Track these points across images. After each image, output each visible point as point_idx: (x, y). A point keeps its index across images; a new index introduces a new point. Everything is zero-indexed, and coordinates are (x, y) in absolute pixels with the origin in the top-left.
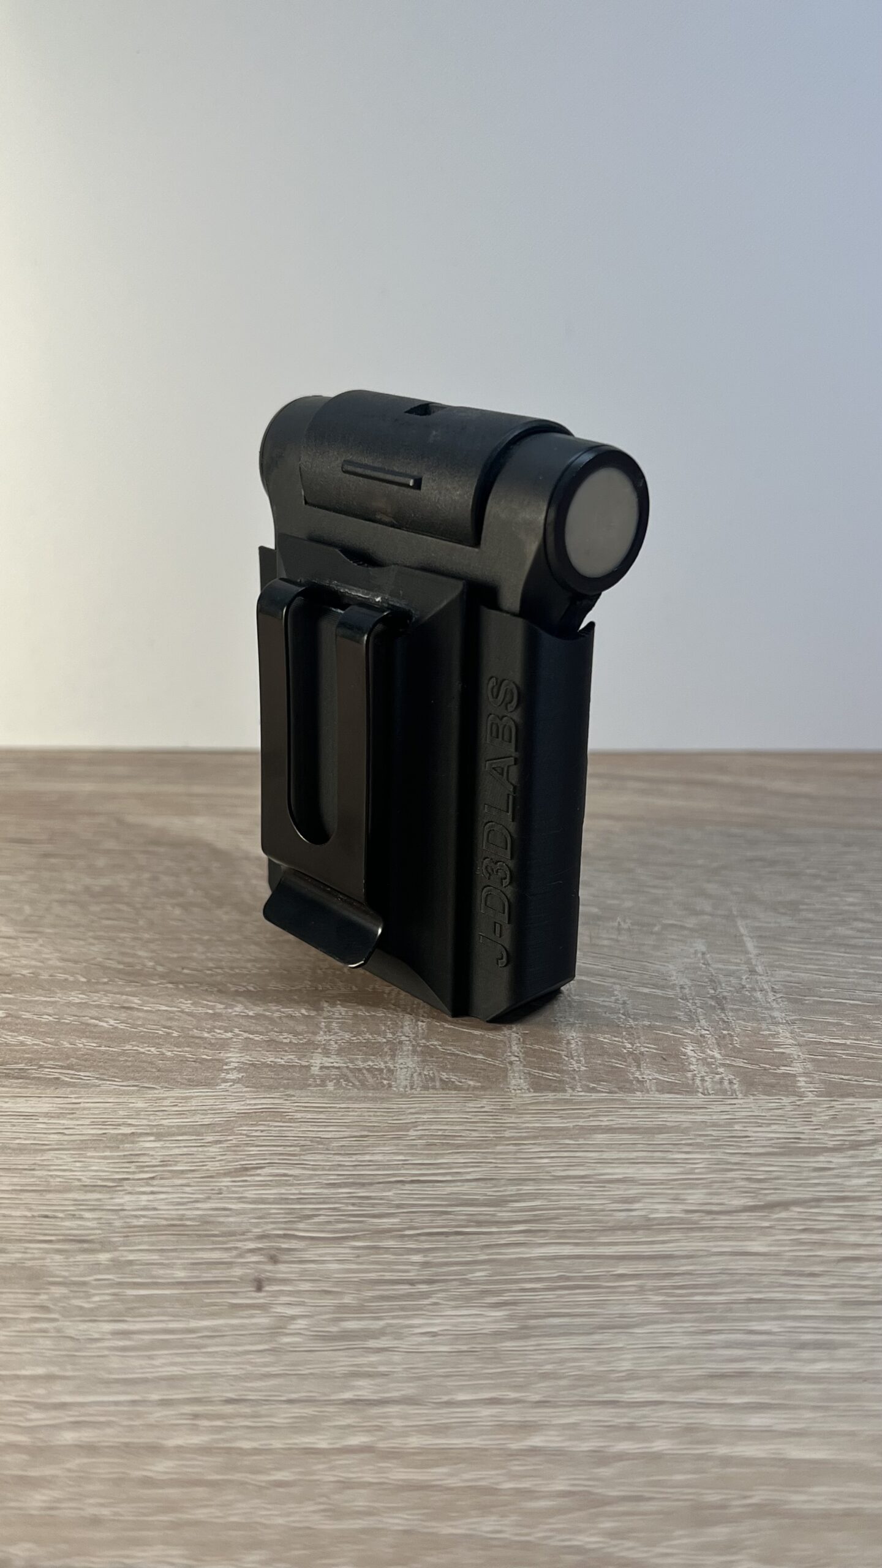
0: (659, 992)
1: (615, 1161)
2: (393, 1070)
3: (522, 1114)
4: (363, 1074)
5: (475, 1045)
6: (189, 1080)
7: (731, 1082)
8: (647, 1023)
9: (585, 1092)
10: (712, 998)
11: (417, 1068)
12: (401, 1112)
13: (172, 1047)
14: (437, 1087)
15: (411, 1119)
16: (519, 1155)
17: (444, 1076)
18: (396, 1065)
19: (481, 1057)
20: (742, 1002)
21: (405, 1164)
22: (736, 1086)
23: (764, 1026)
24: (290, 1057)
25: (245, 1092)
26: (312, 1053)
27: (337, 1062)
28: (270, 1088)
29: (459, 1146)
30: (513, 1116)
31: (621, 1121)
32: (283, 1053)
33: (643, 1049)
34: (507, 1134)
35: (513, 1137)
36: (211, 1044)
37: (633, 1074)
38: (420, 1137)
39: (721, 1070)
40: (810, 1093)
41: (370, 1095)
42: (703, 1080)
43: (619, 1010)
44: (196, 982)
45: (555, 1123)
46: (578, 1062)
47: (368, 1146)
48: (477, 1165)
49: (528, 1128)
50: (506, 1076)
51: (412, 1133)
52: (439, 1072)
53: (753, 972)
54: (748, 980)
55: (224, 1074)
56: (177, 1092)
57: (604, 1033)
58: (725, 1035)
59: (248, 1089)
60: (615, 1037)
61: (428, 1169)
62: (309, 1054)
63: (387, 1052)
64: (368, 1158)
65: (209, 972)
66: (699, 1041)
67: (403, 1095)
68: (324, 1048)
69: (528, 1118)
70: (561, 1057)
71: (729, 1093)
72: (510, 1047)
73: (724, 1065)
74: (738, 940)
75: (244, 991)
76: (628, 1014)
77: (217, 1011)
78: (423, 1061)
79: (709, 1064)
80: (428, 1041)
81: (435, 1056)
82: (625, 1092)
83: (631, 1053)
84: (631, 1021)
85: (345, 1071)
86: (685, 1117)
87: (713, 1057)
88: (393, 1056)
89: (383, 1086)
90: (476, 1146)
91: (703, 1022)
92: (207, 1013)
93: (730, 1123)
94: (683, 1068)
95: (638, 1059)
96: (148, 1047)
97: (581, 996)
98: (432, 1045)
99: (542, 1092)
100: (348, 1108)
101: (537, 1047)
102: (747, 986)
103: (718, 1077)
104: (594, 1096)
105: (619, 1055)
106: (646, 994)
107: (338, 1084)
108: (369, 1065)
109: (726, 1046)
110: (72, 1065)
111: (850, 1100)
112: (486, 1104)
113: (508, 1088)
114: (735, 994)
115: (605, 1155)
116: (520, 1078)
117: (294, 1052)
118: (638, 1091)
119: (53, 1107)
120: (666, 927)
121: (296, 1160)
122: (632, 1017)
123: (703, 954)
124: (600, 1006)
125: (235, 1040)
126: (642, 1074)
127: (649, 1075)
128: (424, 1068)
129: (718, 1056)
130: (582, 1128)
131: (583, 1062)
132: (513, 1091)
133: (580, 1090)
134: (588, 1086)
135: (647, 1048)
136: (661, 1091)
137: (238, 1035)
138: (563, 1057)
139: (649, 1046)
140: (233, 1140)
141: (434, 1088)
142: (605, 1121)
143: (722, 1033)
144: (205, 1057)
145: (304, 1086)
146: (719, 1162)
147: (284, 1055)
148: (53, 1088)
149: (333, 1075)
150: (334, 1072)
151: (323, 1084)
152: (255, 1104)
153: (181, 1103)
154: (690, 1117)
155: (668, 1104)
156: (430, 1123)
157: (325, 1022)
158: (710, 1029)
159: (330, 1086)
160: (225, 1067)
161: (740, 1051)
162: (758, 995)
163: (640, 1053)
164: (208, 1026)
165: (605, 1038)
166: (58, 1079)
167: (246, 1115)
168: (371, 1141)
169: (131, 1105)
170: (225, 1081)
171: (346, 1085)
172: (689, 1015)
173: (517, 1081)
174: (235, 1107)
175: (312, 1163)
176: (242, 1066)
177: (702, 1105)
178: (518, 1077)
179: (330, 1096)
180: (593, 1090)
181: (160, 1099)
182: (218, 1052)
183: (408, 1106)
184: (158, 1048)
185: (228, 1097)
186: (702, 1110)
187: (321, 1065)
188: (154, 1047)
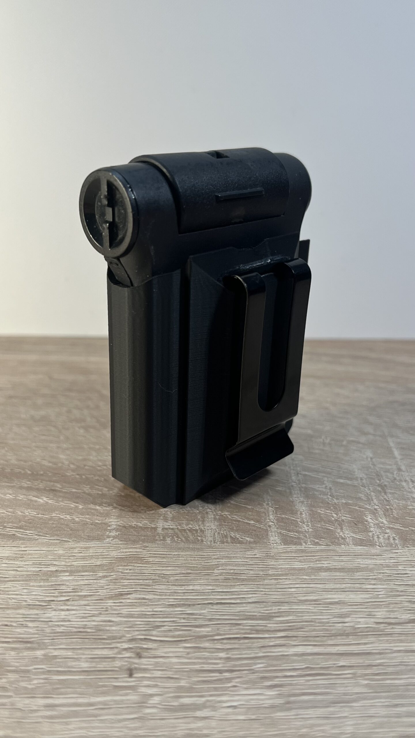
0: (349, 482)
1: (333, 590)
2: (203, 531)
3: (278, 559)
4: (187, 533)
5: (249, 515)
6: (88, 536)
7: (394, 539)
8: (344, 501)
9: (313, 545)
10: (379, 485)
11: (217, 529)
12: (209, 558)
13: (79, 515)
14: (229, 542)
15: (215, 562)
16: (278, 586)
17: (232, 534)
18: (205, 527)
19: (252, 522)
20: (396, 488)
21: (213, 592)
22: (397, 541)
23: (409, 503)
24: (145, 522)
25: (121, 544)
26: (158, 519)
27: (172, 525)
28: (134, 542)
29: (243, 580)
30: (273, 560)
31: (335, 564)
32: (141, 519)
33: (343, 518)
34: (270, 572)
35: (274, 574)
36: (100, 513)
37: (339, 534)
38: (221, 574)
39: (388, 531)
41: (191, 546)
42: (378, 537)
43: (328, 493)
44: (92, 474)
45: (297, 565)
46: (308, 526)
47: (190, 580)
48: (254, 592)
49: (282, 568)
50: (267, 535)
51: (216, 571)
52: (229, 532)
53: (399, 470)
54: (397, 475)
55: (108, 533)
56: (82, 544)
57: (320, 507)
58: (388, 509)
59: (121, 542)
60: (327, 510)
61: (226, 595)
62: (156, 520)
63: (199, 519)
64: (191, 587)
65: (99, 468)
66: (374, 513)
67: (210, 547)
68: (164, 516)
69: (281, 562)
70: (297, 523)
71: (394, 546)
72: (269, 516)
73: (389, 528)
74: (389, 450)
76: (333, 496)
77: (104, 492)
78: (220, 525)
79: (381, 527)
80: (223, 512)
81: (227, 522)
82: (335, 545)
83: (336, 520)
84: (335, 500)
85: (176, 531)
86: (370, 561)
87: (382, 523)
88: (203, 521)
89: (198, 541)
90: (253, 580)
91: (375, 501)
92: (98, 494)
93: (396, 564)
94: (367, 530)
95: (341, 524)
96: (65, 515)
97: (305, 484)
98: (225, 514)
99: (288, 545)
100: (179, 555)
101: (283, 516)
102: (397, 478)
103: (386, 535)
104: (318, 548)
105: (330, 522)
106: (342, 483)
107: (173, 540)
108: (190, 527)
109: (389, 516)
110: (22, 526)
112: (257, 553)
113: (269, 542)
114: (391, 483)
115: (327, 586)
116: (276, 536)
117: (147, 518)
118: (342, 544)
119: (11, 553)
120: (350, 442)
121: (150, 589)
122: (335, 497)
123: (371, 458)
124: (317, 491)
125: (114, 511)
126: (344, 534)
127: (348, 534)
128: (221, 529)
129: (385, 522)
130: (313, 568)
131: (310, 526)
132: (272, 544)
133: (310, 544)
134: (314, 541)
135: (346, 517)
136: (356, 544)
137: (115, 508)
138: (299, 522)
139: (346, 515)
140: (114, 575)
141: (227, 542)
142: (325, 564)
143: (386, 507)
144: (97, 521)
145: (154, 541)
146: (392, 590)
147: (141, 521)
148: (11, 541)
149: (170, 533)
150: (170, 531)
151: (164, 539)
152: (126, 552)
153: (84, 551)
154: (373, 561)
155: (360, 553)
156: (226, 565)
158: (379, 505)
159: (168, 541)
160: (109, 528)
161: (397, 519)
163: (342, 520)
164: (99, 502)
165: (321, 511)
166: (14, 535)
167: (121, 560)
168: (192, 577)
169: (56, 552)
170: (109, 537)
171: (177, 540)
172: (367, 496)
173: (274, 538)
174: (114, 554)
175: (159, 591)
176: (118, 527)
177: (379, 553)
178: (274, 535)
179: (168, 547)
180: (317, 544)
181: (72, 549)
182: (105, 518)
183: (213, 554)
184: (70, 516)
185: (110, 547)
186: (380, 557)
187: (163, 527)
188: (68, 515)
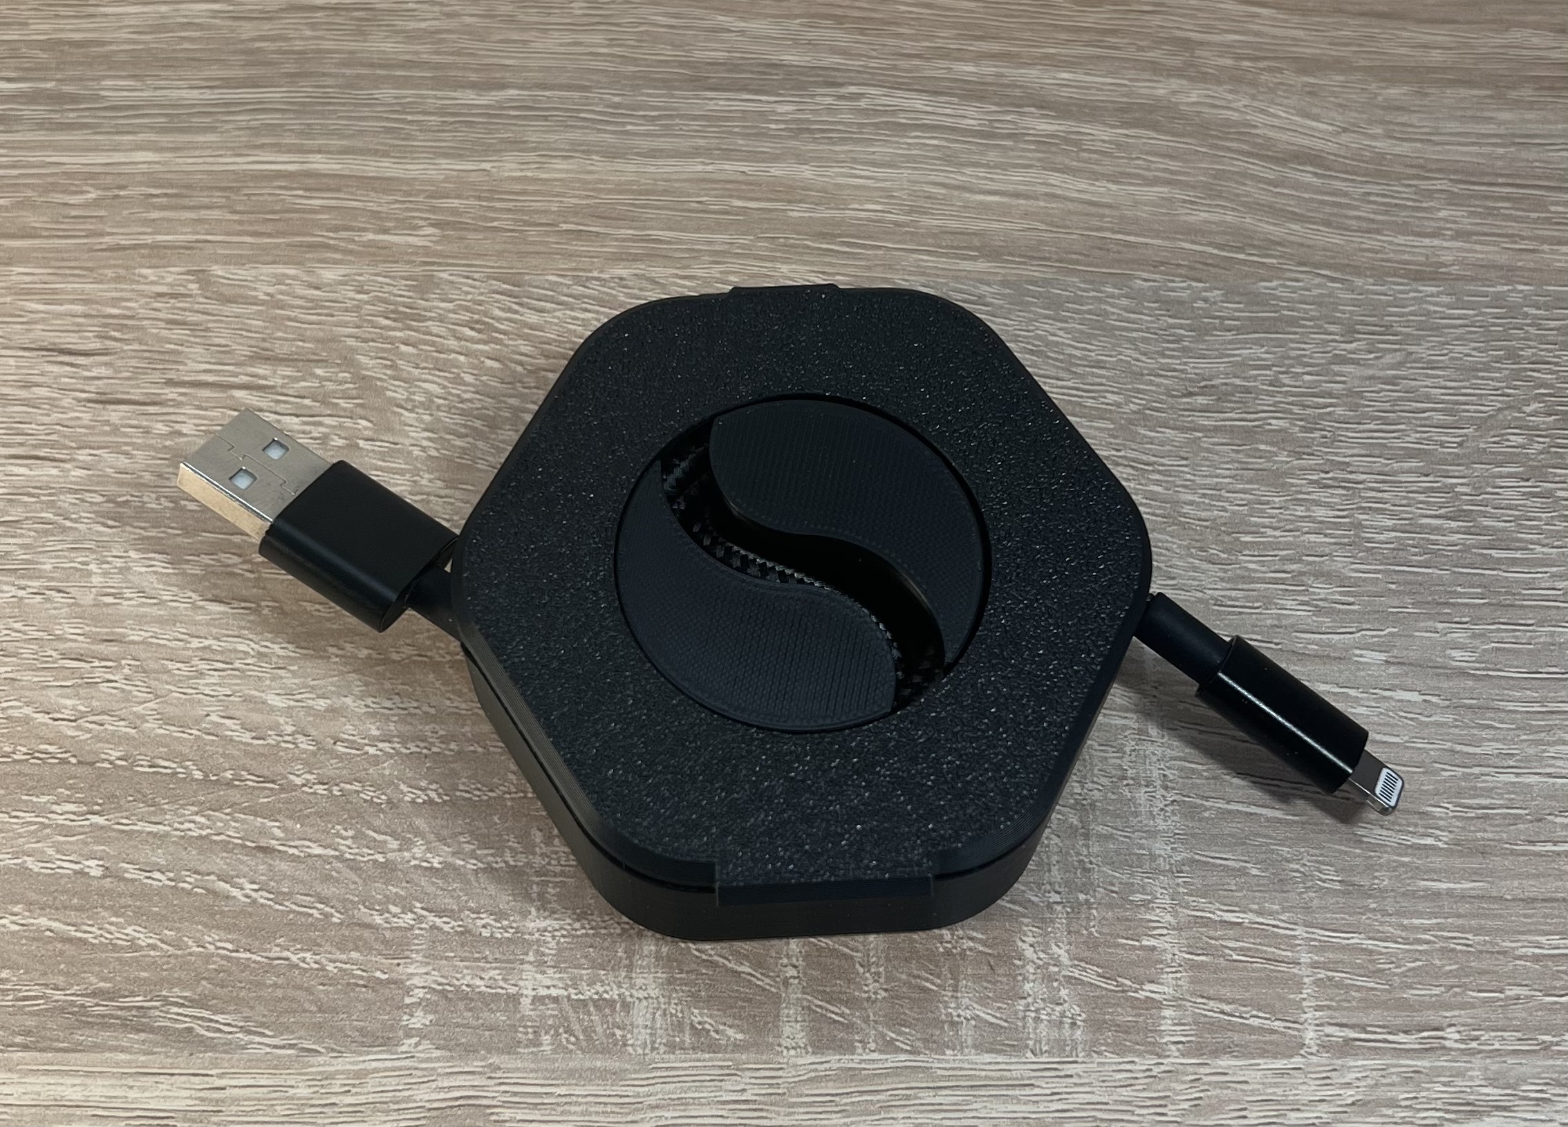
2: (629, 1006)
3: (793, 1105)
4: (589, 1014)
6: (361, 1031)
7: (1073, 1025)
9: (882, 1052)
11: (662, 1000)
13: (334, 950)
14: (687, 1045)
17: (696, 1017)
18: (634, 992)
20: (1117, 816)
22: (1079, 1033)
23: (1138, 880)
24: (493, 973)
25: (438, 1059)
26: (522, 962)
27: (555, 987)
28: (469, 1050)
32: (482, 964)
33: (966, 943)
36: (386, 943)
37: (946, 1007)
39: (1064, 993)
40: (1173, 1047)
41: (598, 1064)
42: (1037, 1019)
44: (357, 779)
46: (877, 978)
50: (777, 1017)
52: (690, 1008)
55: (405, 1017)
56: (348, 1063)
58: (1080, 904)
59: (438, 1053)
62: (517, 965)
63: (621, 959)
65: (372, 751)
66: (1044, 921)
67: (643, 1065)
68: (538, 952)
70: (854, 967)
71: (1068, 1049)
73: (1070, 981)
75: (425, 802)
77: (390, 856)
78: (669, 982)
79: (1050, 978)
81: (686, 969)
82: (931, 1050)
83: (948, 953)
86: (1002, 1108)
87: (1057, 962)
88: (630, 968)
89: (616, 1043)
92: (375, 861)
94: (1014, 990)
95: (956, 965)
96: (302, 950)
99: (823, 1054)
100: (570, 1096)
101: (823, 942)
103: (1058, 1008)
104: (891, 1061)
105: (932, 961)
107: (559, 1048)
108: (597, 993)
109: (1079, 932)
110: (204, 997)
111: (1224, 1062)
112: (748, 1083)
113: (779, 1045)
116: (797, 1021)
117: (496, 960)
118: (948, 1047)
125: (417, 932)
126: (958, 1006)
127: (967, 1008)
128: (670, 998)
129: (1065, 960)
131: (882, 980)
132: (785, 1052)
133: (872, 1046)
134: (884, 1037)
136: (979, 1047)
137: (420, 919)
138: (858, 966)
141: (682, 1046)
143: (1078, 899)
144: (378, 974)
145: (512, 1046)
147: (483, 970)
148: (186, 1053)
149: (551, 1016)
150: (551, 1010)
151: (536, 1043)
152: (451, 1088)
153: (354, 1086)
154: (1011, 1108)
155: (986, 1078)
157: (538, 884)
159: (546, 1044)
160: (407, 1000)
161: (1096, 945)
162: (1141, 795)
163: (961, 955)
164: (380, 896)
166: (190, 1030)
169: (292, 1091)
170: (408, 1033)
171: (567, 1040)
173: (793, 1031)
174: (423, 1095)
176: (428, 996)
177: (1029, 1078)
178: (793, 1019)
179: (546, 1070)
180: (889, 1046)
181: (326, 1079)
182: (396, 961)
183: (646, 1089)
184: (315, 954)
185: (414, 1072)
186: (1028, 1091)
187: (534, 993)
188: (309, 950)
